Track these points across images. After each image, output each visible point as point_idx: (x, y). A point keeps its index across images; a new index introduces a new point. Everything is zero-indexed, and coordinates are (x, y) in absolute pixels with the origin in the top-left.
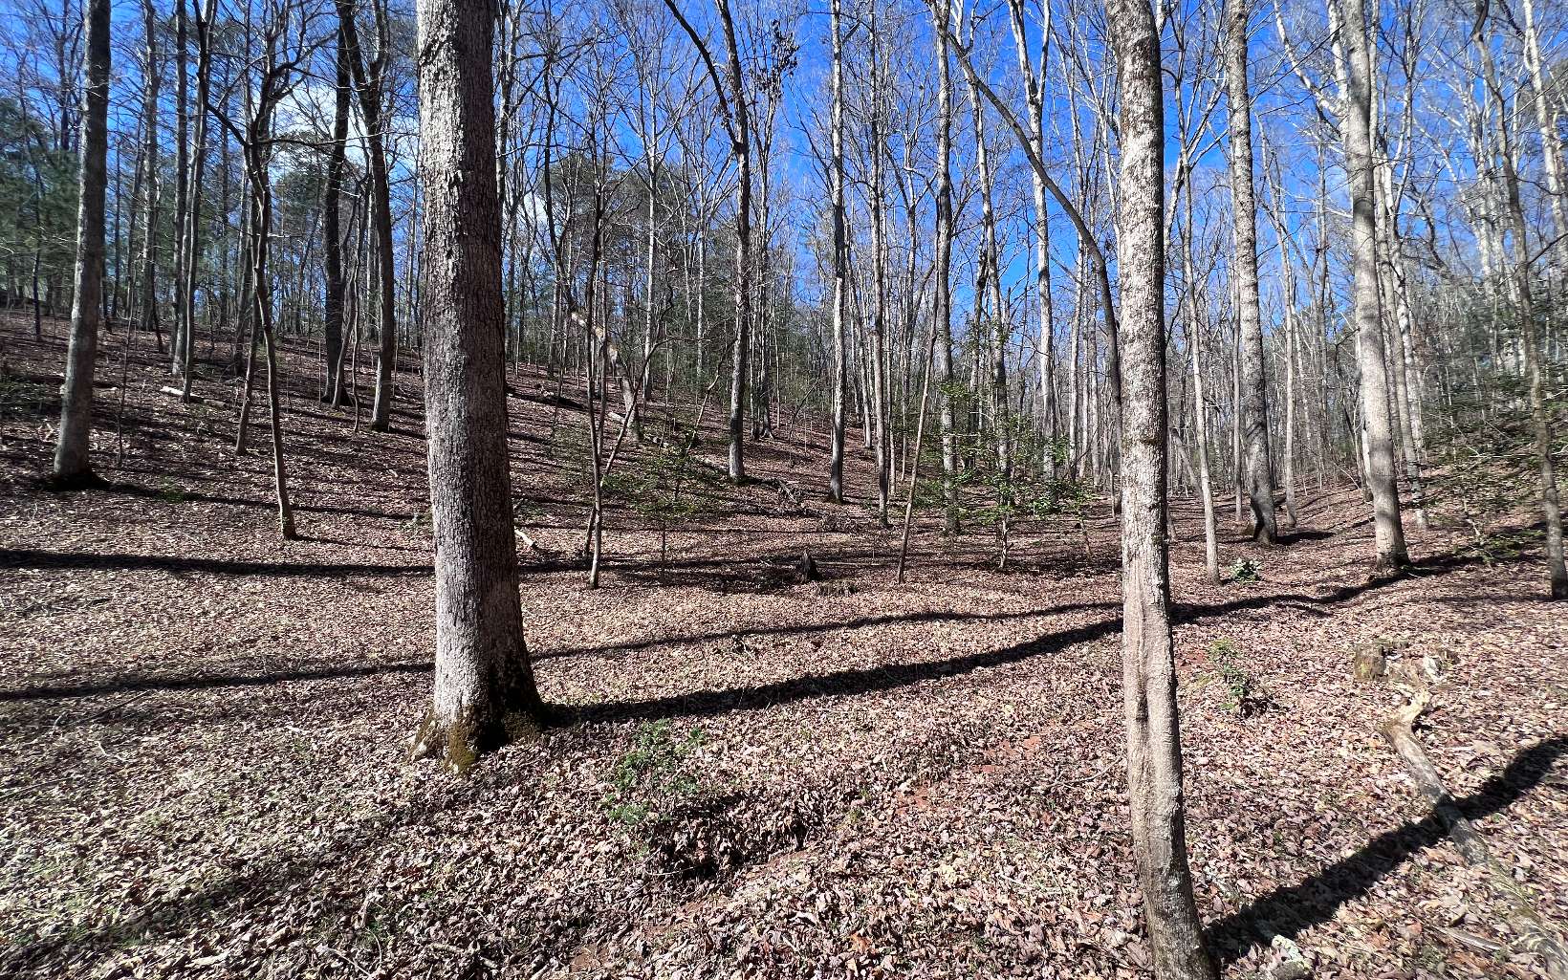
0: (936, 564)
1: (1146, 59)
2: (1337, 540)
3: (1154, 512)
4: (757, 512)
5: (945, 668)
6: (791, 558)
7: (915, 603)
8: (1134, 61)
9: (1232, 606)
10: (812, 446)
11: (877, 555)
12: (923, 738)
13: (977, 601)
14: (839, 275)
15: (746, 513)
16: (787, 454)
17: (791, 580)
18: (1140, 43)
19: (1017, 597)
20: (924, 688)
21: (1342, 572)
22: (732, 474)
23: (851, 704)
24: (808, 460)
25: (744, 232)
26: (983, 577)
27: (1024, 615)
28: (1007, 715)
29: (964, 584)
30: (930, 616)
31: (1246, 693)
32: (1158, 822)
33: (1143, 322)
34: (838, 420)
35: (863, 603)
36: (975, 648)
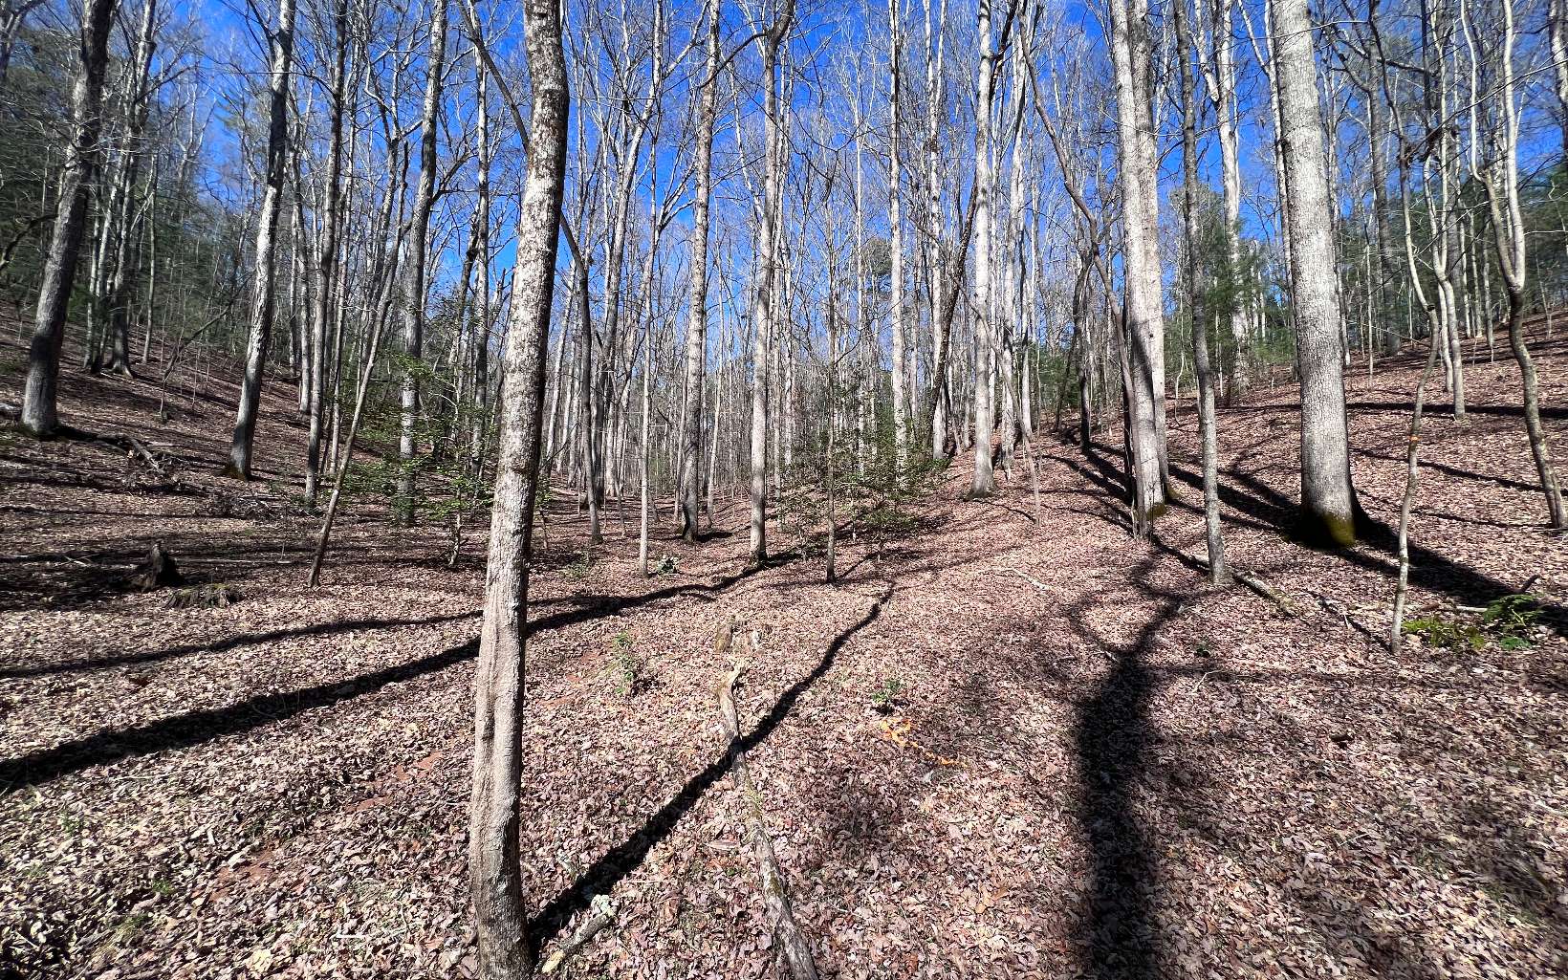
0: (373, 561)
1: (554, 109)
2: (734, 539)
3: (517, 538)
4: (78, 483)
5: (345, 689)
6: (135, 554)
7: (326, 609)
8: (543, 107)
9: (652, 596)
10: (207, 397)
11: (289, 549)
12: (280, 787)
13: (411, 603)
14: (271, 182)
15: (52, 482)
16: (158, 402)
17: (122, 585)
18: (550, 92)
19: (461, 597)
20: (307, 720)
21: (729, 565)
22: (27, 419)
23: (179, 762)
24: (194, 416)
25: (96, 62)
26: (425, 575)
27: (462, 617)
28: (409, 733)
29: (400, 585)
30: (342, 626)
31: (635, 676)
32: (492, 834)
33: (525, 356)
34: (251, 370)
35: (240, 617)
36: (393, 660)
